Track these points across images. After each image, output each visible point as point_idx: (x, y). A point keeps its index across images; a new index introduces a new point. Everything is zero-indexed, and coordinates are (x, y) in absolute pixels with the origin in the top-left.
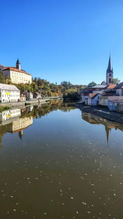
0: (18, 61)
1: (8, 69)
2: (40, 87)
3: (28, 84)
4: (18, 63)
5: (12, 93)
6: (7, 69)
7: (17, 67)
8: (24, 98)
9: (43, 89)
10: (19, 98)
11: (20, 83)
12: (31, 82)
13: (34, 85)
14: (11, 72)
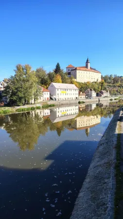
0: (87, 60)
1: (76, 69)
2: (115, 84)
3: (96, 83)
4: (87, 62)
5: (68, 92)
6: (74, 70)
7: (87, 67)
8: (83, 96)
9: (119, 86)
10: (77, 96)
11: (86, 82)
12: (100, 80)
13: (102, 83)
14: (77, 71)
